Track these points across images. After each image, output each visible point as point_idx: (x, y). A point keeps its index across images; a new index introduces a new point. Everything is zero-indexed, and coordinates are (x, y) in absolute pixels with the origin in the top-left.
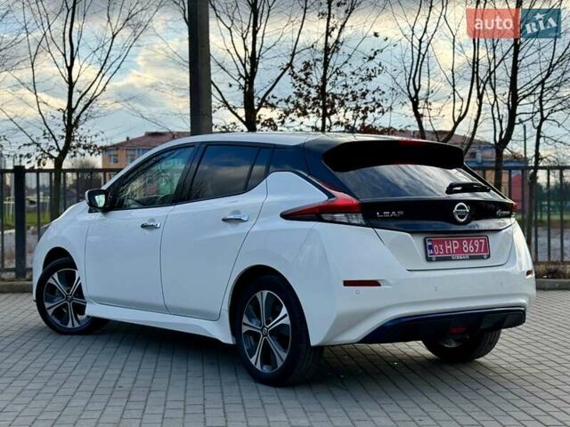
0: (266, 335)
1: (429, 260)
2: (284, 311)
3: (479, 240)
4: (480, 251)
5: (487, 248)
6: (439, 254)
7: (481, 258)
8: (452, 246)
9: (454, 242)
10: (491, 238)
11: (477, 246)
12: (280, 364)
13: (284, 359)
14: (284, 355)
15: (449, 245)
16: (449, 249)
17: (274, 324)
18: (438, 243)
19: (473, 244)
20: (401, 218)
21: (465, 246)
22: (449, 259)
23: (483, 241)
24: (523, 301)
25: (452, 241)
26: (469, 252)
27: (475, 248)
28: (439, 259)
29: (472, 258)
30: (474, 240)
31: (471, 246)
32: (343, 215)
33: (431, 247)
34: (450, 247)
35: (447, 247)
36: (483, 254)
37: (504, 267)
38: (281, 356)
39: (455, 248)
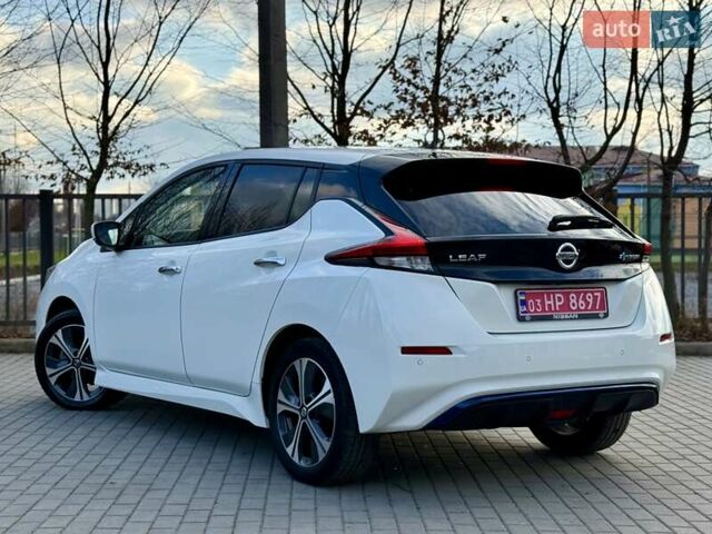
0: (305, 418)
1: (521, 319)
2: (327, 386)
3: (592, 293)
4: (594, 307)
5: (604, 304)
6: (535, 311)
7: (596, 317)
8: (555, 300)
9: (557, 295)
10: (611, 290)
11: (591, 301)
12: (322, 456)
13: (327, 449)
14: (327, 445)
15: (549, 300)
16: (550, 305)
17: (316, 402)
18: (534, 296)
19: (584, 298)
20: (483, 263)
21: (572, 301)
22: (549, 318)
23: (599, 294)
24: (655, 375)
25: (554, 294)
26: (578, 309)
27: (588, 303)
28: (535, 319)
29: (582, 317)
30: (586, 293)
31: (581, 302)
32: (404, 259)
33: (524, 303)
34: (551, 302)
35: (547, 302)
36: (598, 311)
37: (630, 329)
38: (324, 445)
39: (558, 304)
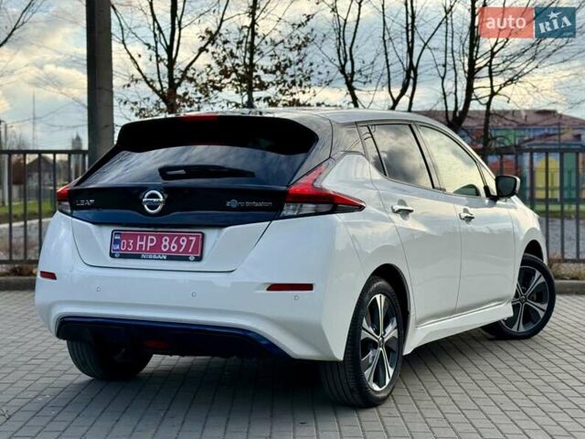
1: (112, 256)
3: (187, 237)
4: (186, 250)
5: (199, 248)
6: (126, 250)
7: (185, 259)
8: (146, 242)
9: (150, 237)
11: (184, 244)
15: (141, 240)
16: (141, 246)
18: (128, 237)
19: (177, 242)
21: (164, 243)
22: (138, 257)
23: (194, 239)
25: (147, 235)
27: (180, 246)
28: (124, 257)
29: (170, 258)
30: (180, 237)
31: (173, 244)
35: (139, 243)
39: (149, 245)
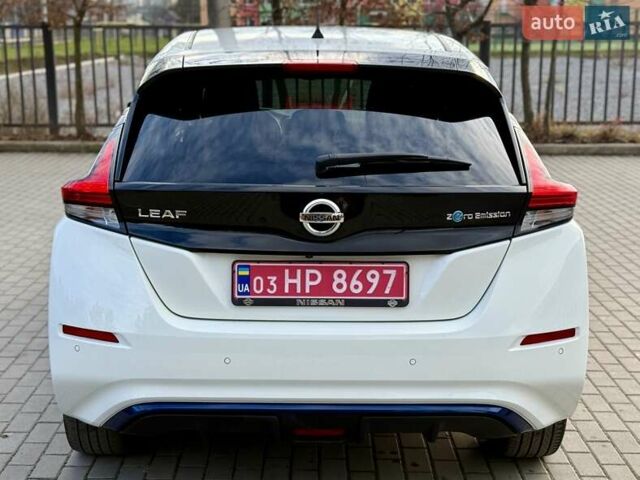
1: (237, 302)
3: (380, 270)
6: (265, 292)
7: (380, 305)
8: (302, 279)
9: (308, 272)
11: (375, 282)
18: (265, 272)
19: (362, 278)
22: (289, 303)
23: (393, 273)
26: (348, 292)
28: (262, 303)
29: (353, 304)
31: (354, 282)
34: (298, 281)
35: (288, 281)
36: (388, 297)
39: (309, 283)
